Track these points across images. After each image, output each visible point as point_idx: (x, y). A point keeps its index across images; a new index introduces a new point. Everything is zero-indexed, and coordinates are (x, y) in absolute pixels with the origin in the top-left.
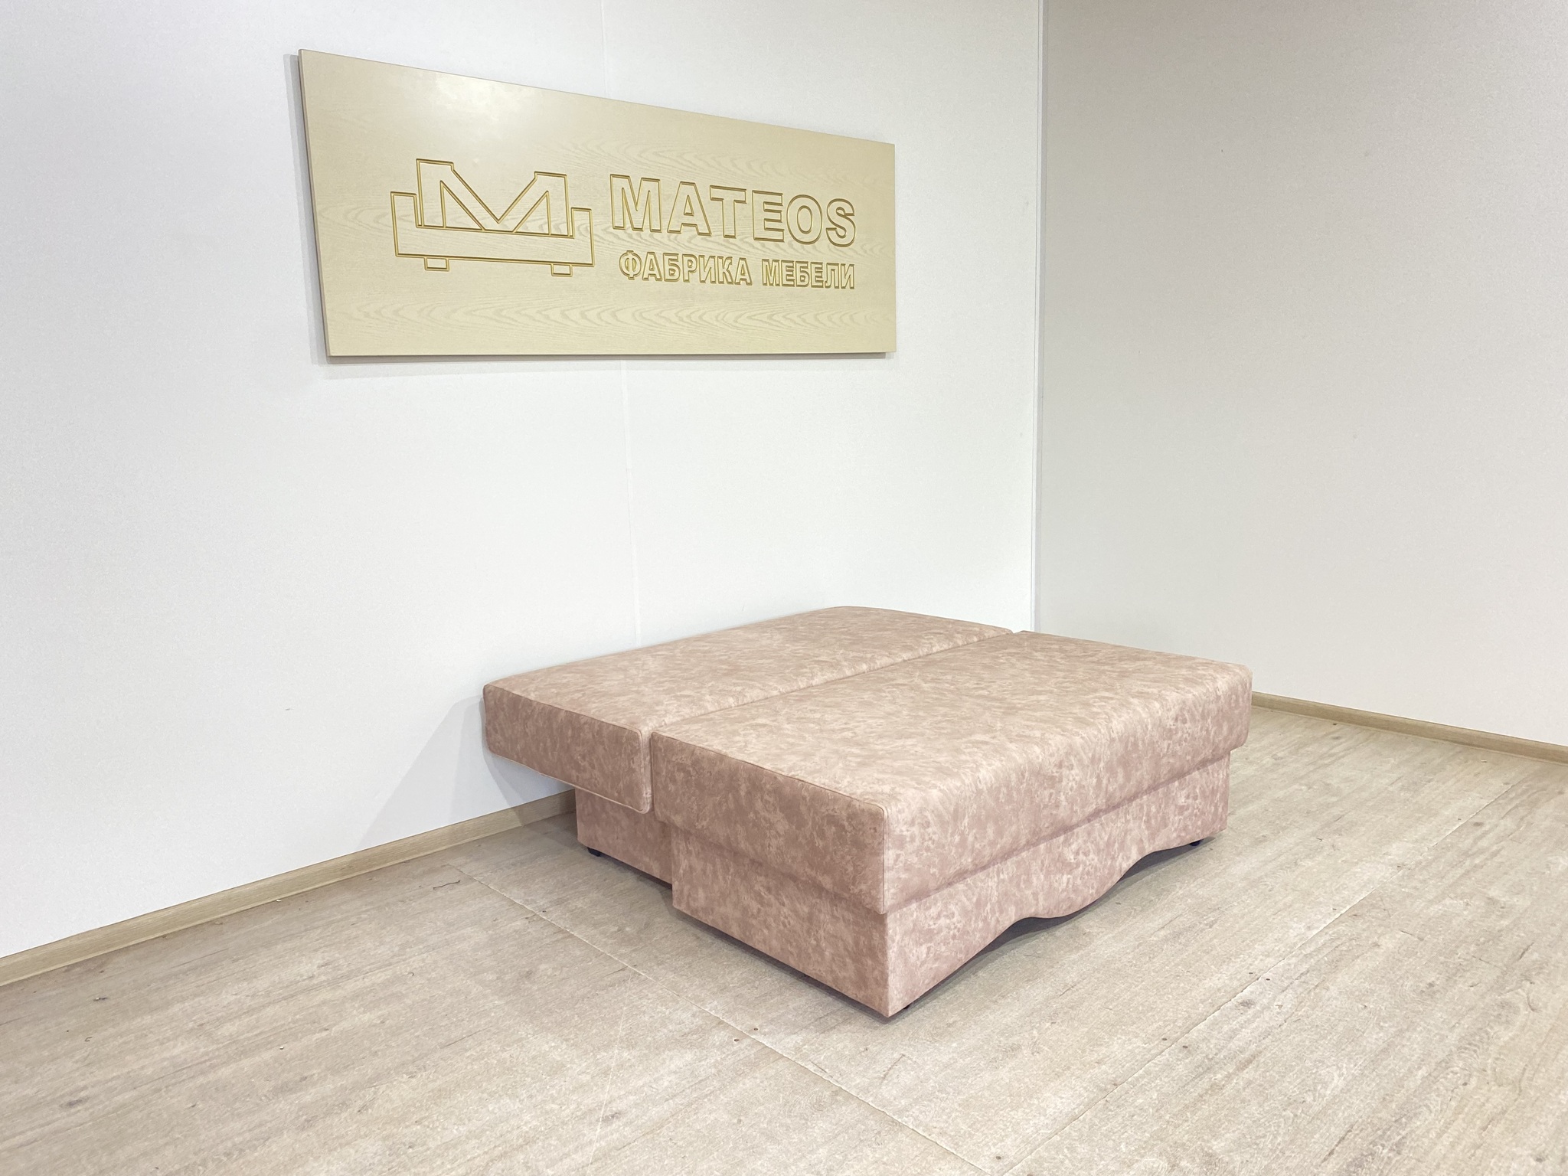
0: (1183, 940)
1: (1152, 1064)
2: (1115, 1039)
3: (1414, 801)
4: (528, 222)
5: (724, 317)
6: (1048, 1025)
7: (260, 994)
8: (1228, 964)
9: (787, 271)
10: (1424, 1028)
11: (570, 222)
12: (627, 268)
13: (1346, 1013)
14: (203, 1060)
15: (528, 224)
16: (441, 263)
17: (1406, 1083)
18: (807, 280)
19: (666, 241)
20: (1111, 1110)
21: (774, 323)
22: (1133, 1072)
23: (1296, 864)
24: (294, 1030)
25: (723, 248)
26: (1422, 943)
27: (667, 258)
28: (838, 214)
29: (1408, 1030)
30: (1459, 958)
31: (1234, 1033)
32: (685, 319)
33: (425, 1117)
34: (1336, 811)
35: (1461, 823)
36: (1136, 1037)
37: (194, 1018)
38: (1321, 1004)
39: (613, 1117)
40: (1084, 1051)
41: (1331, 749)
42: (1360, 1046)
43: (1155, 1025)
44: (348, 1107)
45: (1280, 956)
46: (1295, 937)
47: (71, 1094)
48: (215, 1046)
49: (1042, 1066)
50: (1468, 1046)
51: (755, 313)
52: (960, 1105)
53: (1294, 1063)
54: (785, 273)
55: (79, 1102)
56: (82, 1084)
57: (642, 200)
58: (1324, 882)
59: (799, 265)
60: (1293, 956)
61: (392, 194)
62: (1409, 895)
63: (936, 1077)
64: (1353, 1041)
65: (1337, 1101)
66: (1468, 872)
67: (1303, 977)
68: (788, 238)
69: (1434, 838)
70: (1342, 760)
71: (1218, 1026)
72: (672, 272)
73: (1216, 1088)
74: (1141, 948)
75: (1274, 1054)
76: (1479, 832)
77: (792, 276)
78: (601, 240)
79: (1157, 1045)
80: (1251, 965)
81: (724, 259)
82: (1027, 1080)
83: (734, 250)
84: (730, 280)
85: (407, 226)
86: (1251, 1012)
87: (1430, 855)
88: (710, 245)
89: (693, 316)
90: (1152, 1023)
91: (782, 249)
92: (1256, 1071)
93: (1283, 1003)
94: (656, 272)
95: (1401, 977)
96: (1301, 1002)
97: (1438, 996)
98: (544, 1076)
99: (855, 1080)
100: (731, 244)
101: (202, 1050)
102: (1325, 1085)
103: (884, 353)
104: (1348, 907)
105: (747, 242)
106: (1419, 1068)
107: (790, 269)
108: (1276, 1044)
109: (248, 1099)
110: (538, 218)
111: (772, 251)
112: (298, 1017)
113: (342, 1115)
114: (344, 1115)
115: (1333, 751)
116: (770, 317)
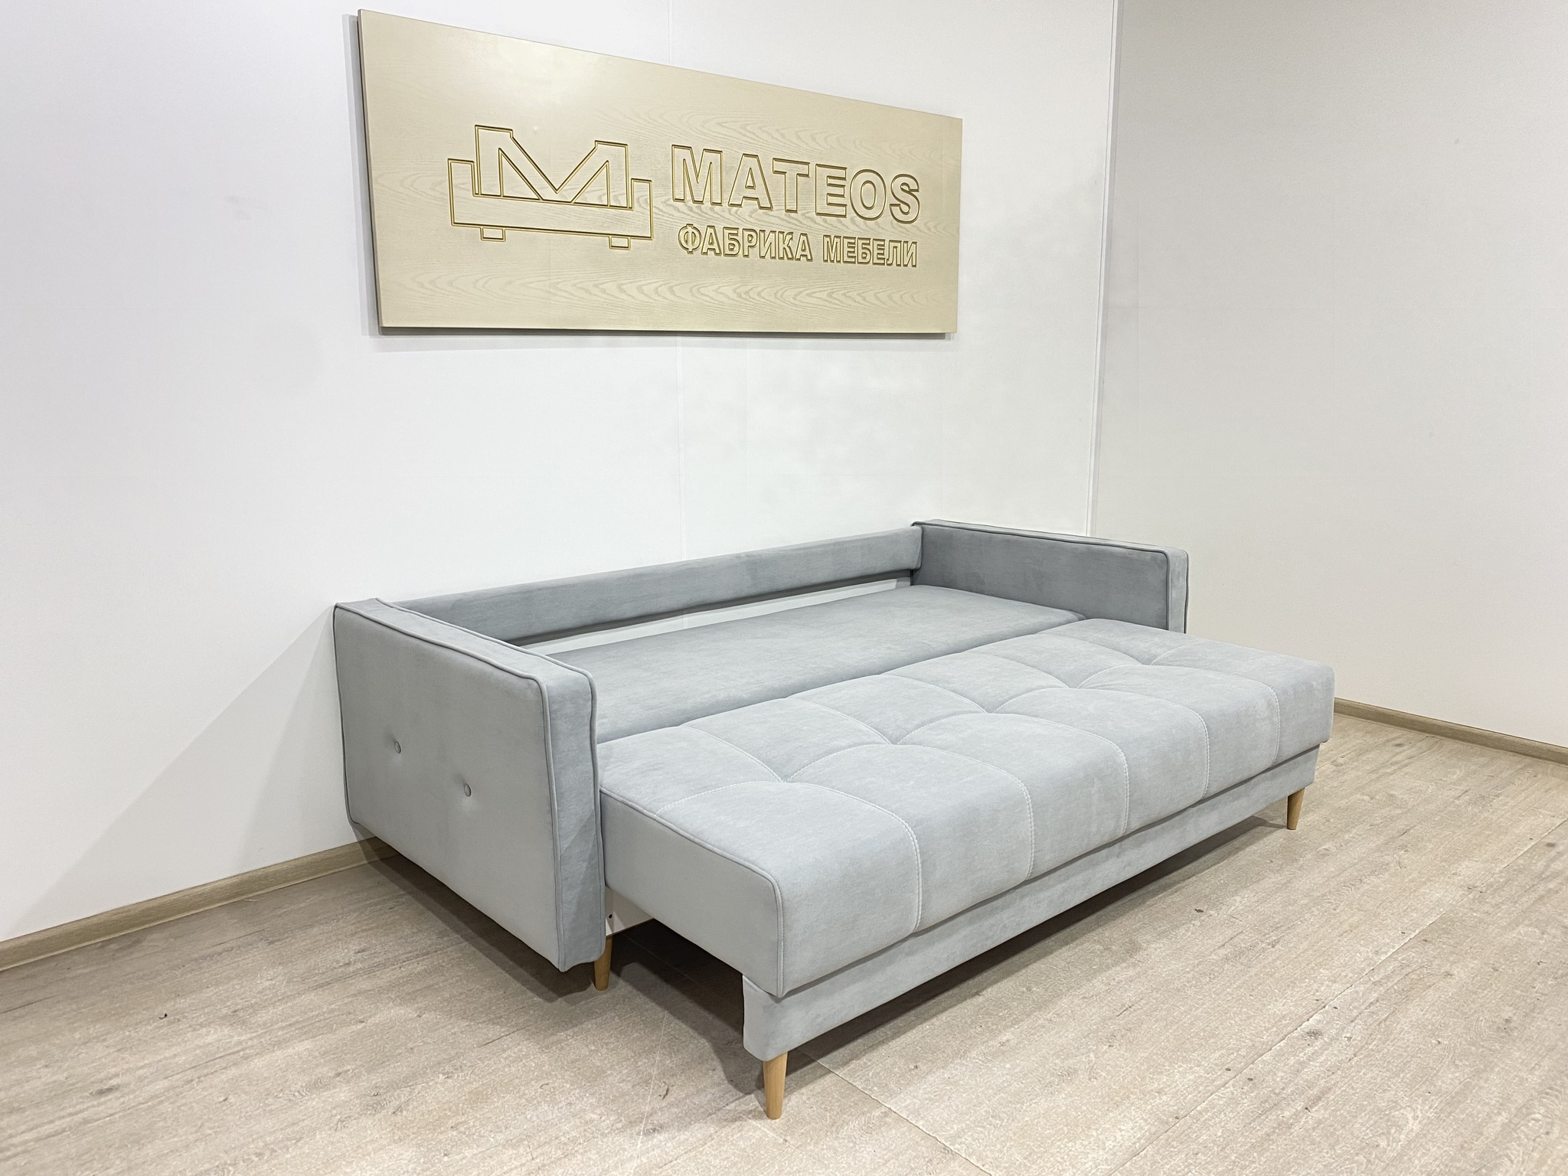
0: (1243, 960)
1: (1215, 1097)
2: (1176, 1066)
3: (1482, 817)
4: (588, 192)
5: (783, 293)
6: (1105, 1047)
7: (295, 980)
8: (1293, 990)
9: (849, 247)
10: (1503, 1069)
11: (630, 194)
12: (686, 242)
13: (1420, 1049)
14: (236, 1049)
15: (586, 195)
16: (498, 234)
17: (1485, 1129)
18: (868, 257)
19: (726, 215)
20: (1173, 1146)
21: (834, 301)
22: (1196, 1104)
23: (1361, 880)
24: (328, 1021)
25: (783, 223)
26: (1496, 974)
27: (727, 232)
28: (902, 189)
29: (1485, 1070)
30: (1537, 992)
31: (1303, 1064)
32: (743, 296)
33: (461, 1123)
34: (1401, 825)
35: (1533, 843)
36: (1198, 1066)
37: (228, 1004)
38: (1392, 1037)
39: (654, 1130)
40: (1143, 1079)
41: (1394, 756)
42: (1435, 1086)
43: (1217, 1054)
44: (383, 1107)
45: (1348, 982)
46: (1363, 962)
47: (101, 1081)
48: (249, 1036)
49: (1100, 1094)
50: (1549, 1091)
51: (814, 290)
52: (1014, 1134)
53: (1365, 1103)
54: (847, 249)
55: (110, 1090)
56: (113, 1071)
57: (704, 173)
58: (1391, 902)
59: (860, 242)
60: (1360, 983)
61: (450, 161)
62: (1481, 921)
63: (989, 1101)
64: (1427, 1080)
65: (1413, 1146)
66: (1541, 898)
67: (1372, 1007)
68: (851, 214)
69: (1505, 858)
70: (1406, 770)
71: (1283, 1058)
72: (732, 247)
73: (1285, 1126)
74: (1200, 966)
75: (1344, 1091)
76: (1553, 853)
77: (854, 252)
78: (661, 213)
79: (1221, 1075)
80: (1317, 991)
81: (785, 234)
82: (1084, 1108)
83: (796, 225)
84: (790, 256)
85: (464, 193)
86: (1318, 1043)
87: (1502, 877)
88: (773, 220)
89: (751, 293)
90: (1215, 1051)
91: (844, 225)
92: (1326, 1110)
93: (1352, 1034)
94: (715, 246)
95: (1475, 1011)
96: (1371, 1035)
97: (1516, 1034)
98: (583, 1083)
99: (905, 1100)
100: (793, 218)
101: (236, 1038)
102: (1400, 1129)
103: (944, 334)
104: (1417, 931)
105: (809, 217)
106: (1499, 1114)
107: (851, 245)
108: (1346, 1080)
109: (281, 1095)
110: (597, 188)
111: (833, 226)
112: (333, 1006)
113: (377, 1115)
114: (378, 1116)
115: (1394, 759)
116: (830, 295)
